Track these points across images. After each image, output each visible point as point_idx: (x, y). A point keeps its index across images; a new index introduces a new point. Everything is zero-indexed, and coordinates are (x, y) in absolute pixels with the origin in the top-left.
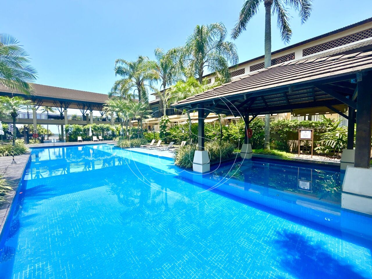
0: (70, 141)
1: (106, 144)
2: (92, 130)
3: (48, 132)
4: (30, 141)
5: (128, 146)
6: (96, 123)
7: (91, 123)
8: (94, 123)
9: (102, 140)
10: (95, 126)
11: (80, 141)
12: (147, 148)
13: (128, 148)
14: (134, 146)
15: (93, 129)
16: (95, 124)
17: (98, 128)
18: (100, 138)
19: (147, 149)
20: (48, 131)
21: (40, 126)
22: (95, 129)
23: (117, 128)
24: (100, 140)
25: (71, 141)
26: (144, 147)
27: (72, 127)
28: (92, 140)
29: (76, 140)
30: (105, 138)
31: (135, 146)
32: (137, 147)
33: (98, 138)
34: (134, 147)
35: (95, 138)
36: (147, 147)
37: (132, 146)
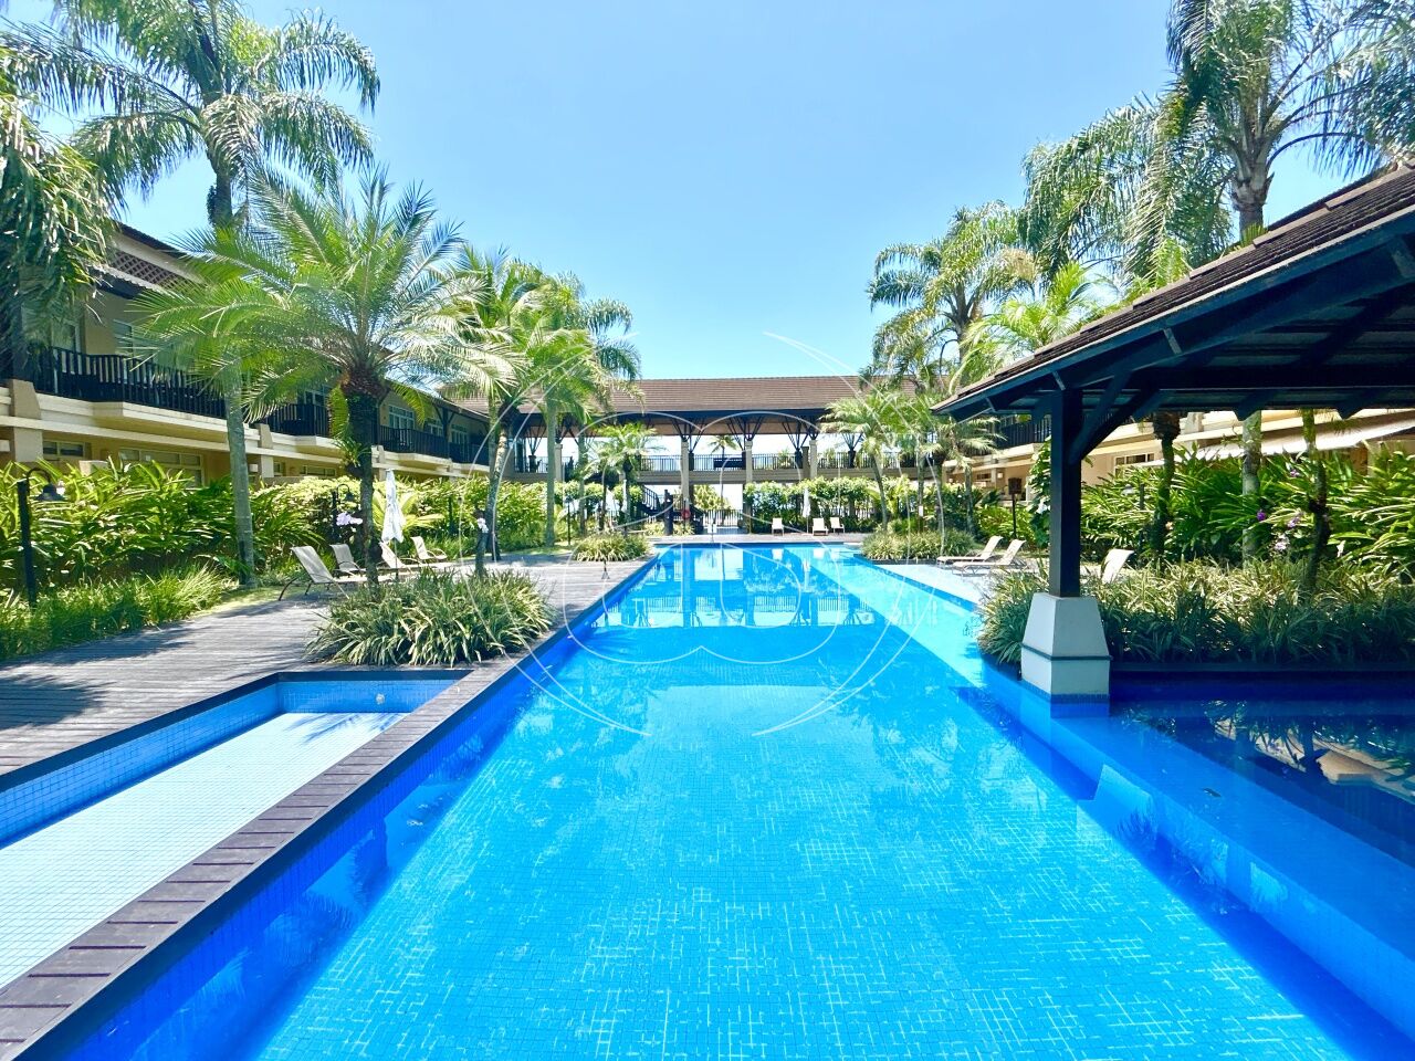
0: (755, 531)
1: (842, 543)
2: (810, 498)
3: (723, 504)
4: (676, 527)
5: (892, 557)
6: (824, 474)
7: (812, 475)
8: (819, 474)
9: (838, 531)
10: (823, 486)
11: (778, 532)
12: (955, 568)
13: (891, 561)
14: (916, 558)
15: (814, 496)
16: (821, 479)
17: (831, 492)
18: (835, 522)
19: (956, 572)
20: (721, 501)
21: (707, 488)
22: (820, 494)
23: (893, 489)
24: (831, 531)
25: (758, 532)
26: (949, 562)
27: (763, 491)
28: (811, 531)
29: (767, 530)
30: (850, 525)
31: (919, 557)
32: (927, 562)
33: (828, 524)
34: (914, 563)
35: (819, 524)
36: (956, 564)
37: (909, 557)
